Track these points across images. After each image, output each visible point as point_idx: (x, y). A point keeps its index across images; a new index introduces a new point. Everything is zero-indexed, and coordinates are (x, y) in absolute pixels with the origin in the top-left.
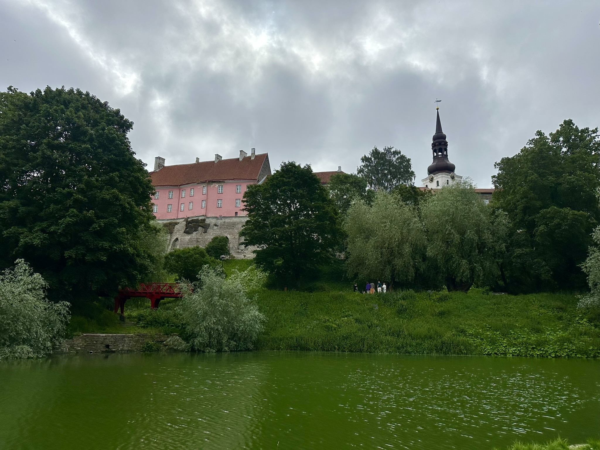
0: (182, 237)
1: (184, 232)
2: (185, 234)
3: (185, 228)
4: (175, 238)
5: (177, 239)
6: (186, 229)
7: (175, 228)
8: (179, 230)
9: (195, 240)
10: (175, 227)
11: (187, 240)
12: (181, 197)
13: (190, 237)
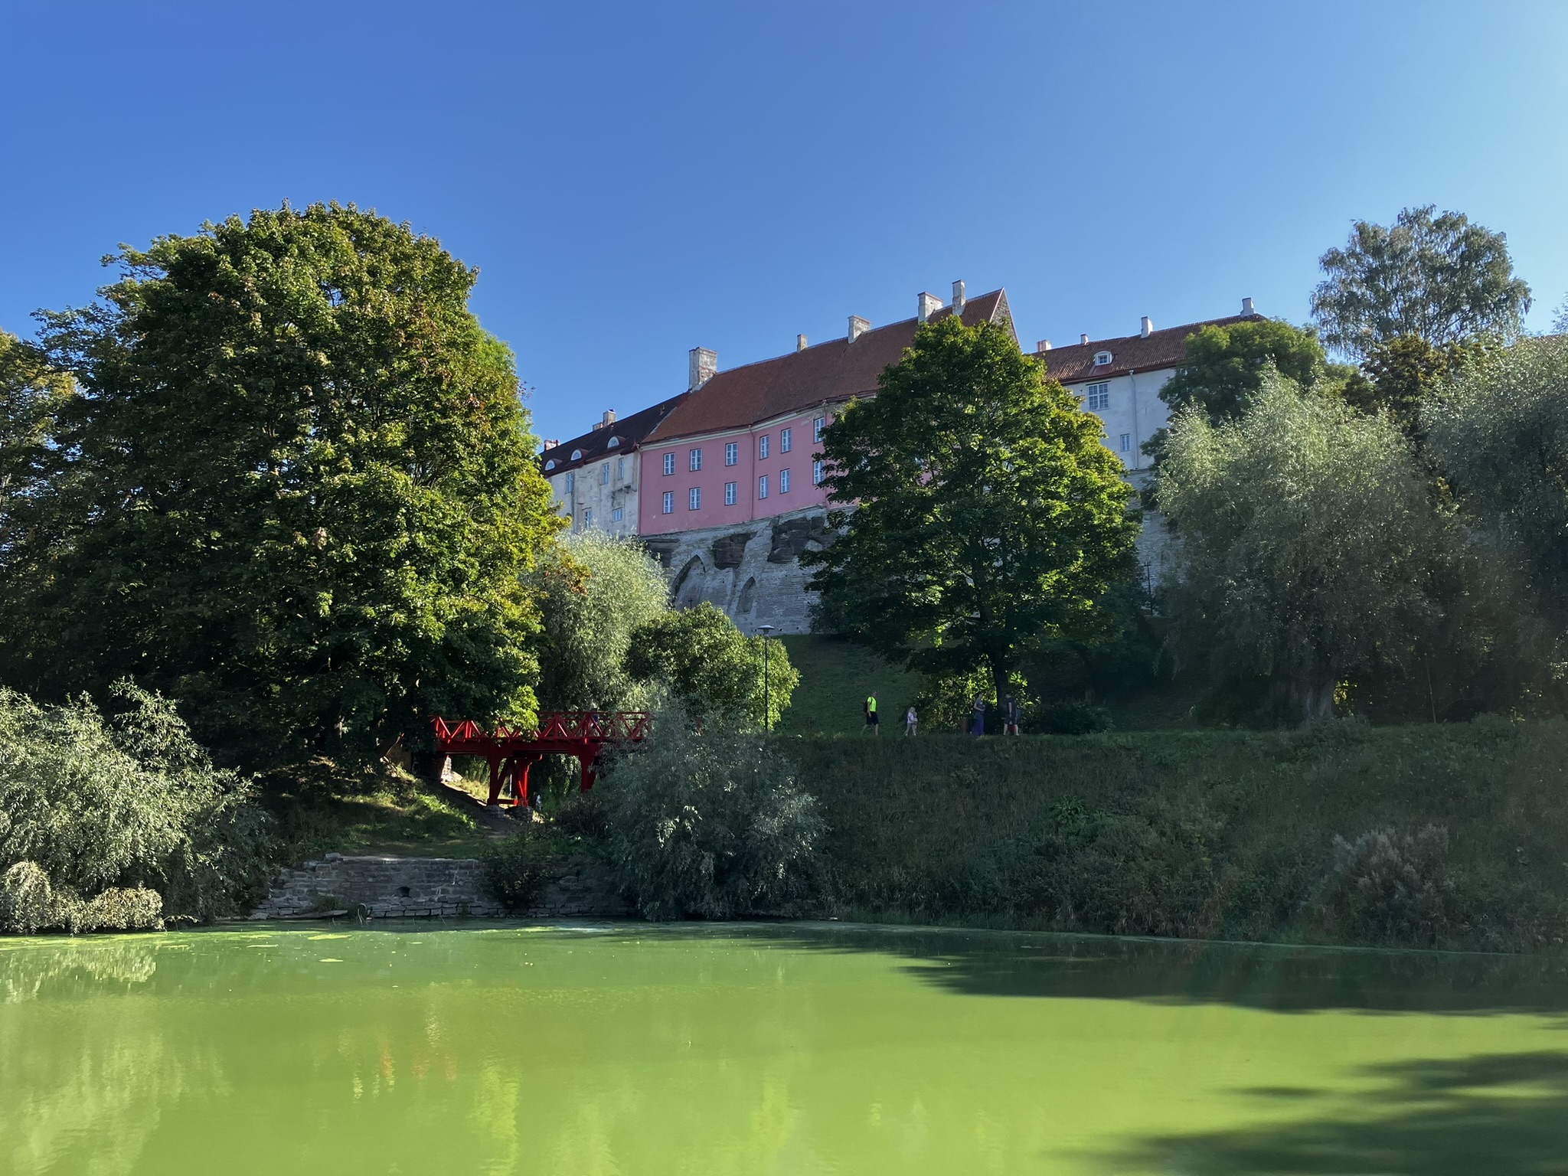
0: (764, 575)
1: (769, 560)
2: (770, 564)
3: (771, 546)
4: (746, 578)
5: (752, 581)
6: (774, 549)
7: (746, 550)
8: (755, 556)
9: (798, 580)
10: (747, 545)
11: (778, 582)
12: (757, 458)
13: (784, 572)
